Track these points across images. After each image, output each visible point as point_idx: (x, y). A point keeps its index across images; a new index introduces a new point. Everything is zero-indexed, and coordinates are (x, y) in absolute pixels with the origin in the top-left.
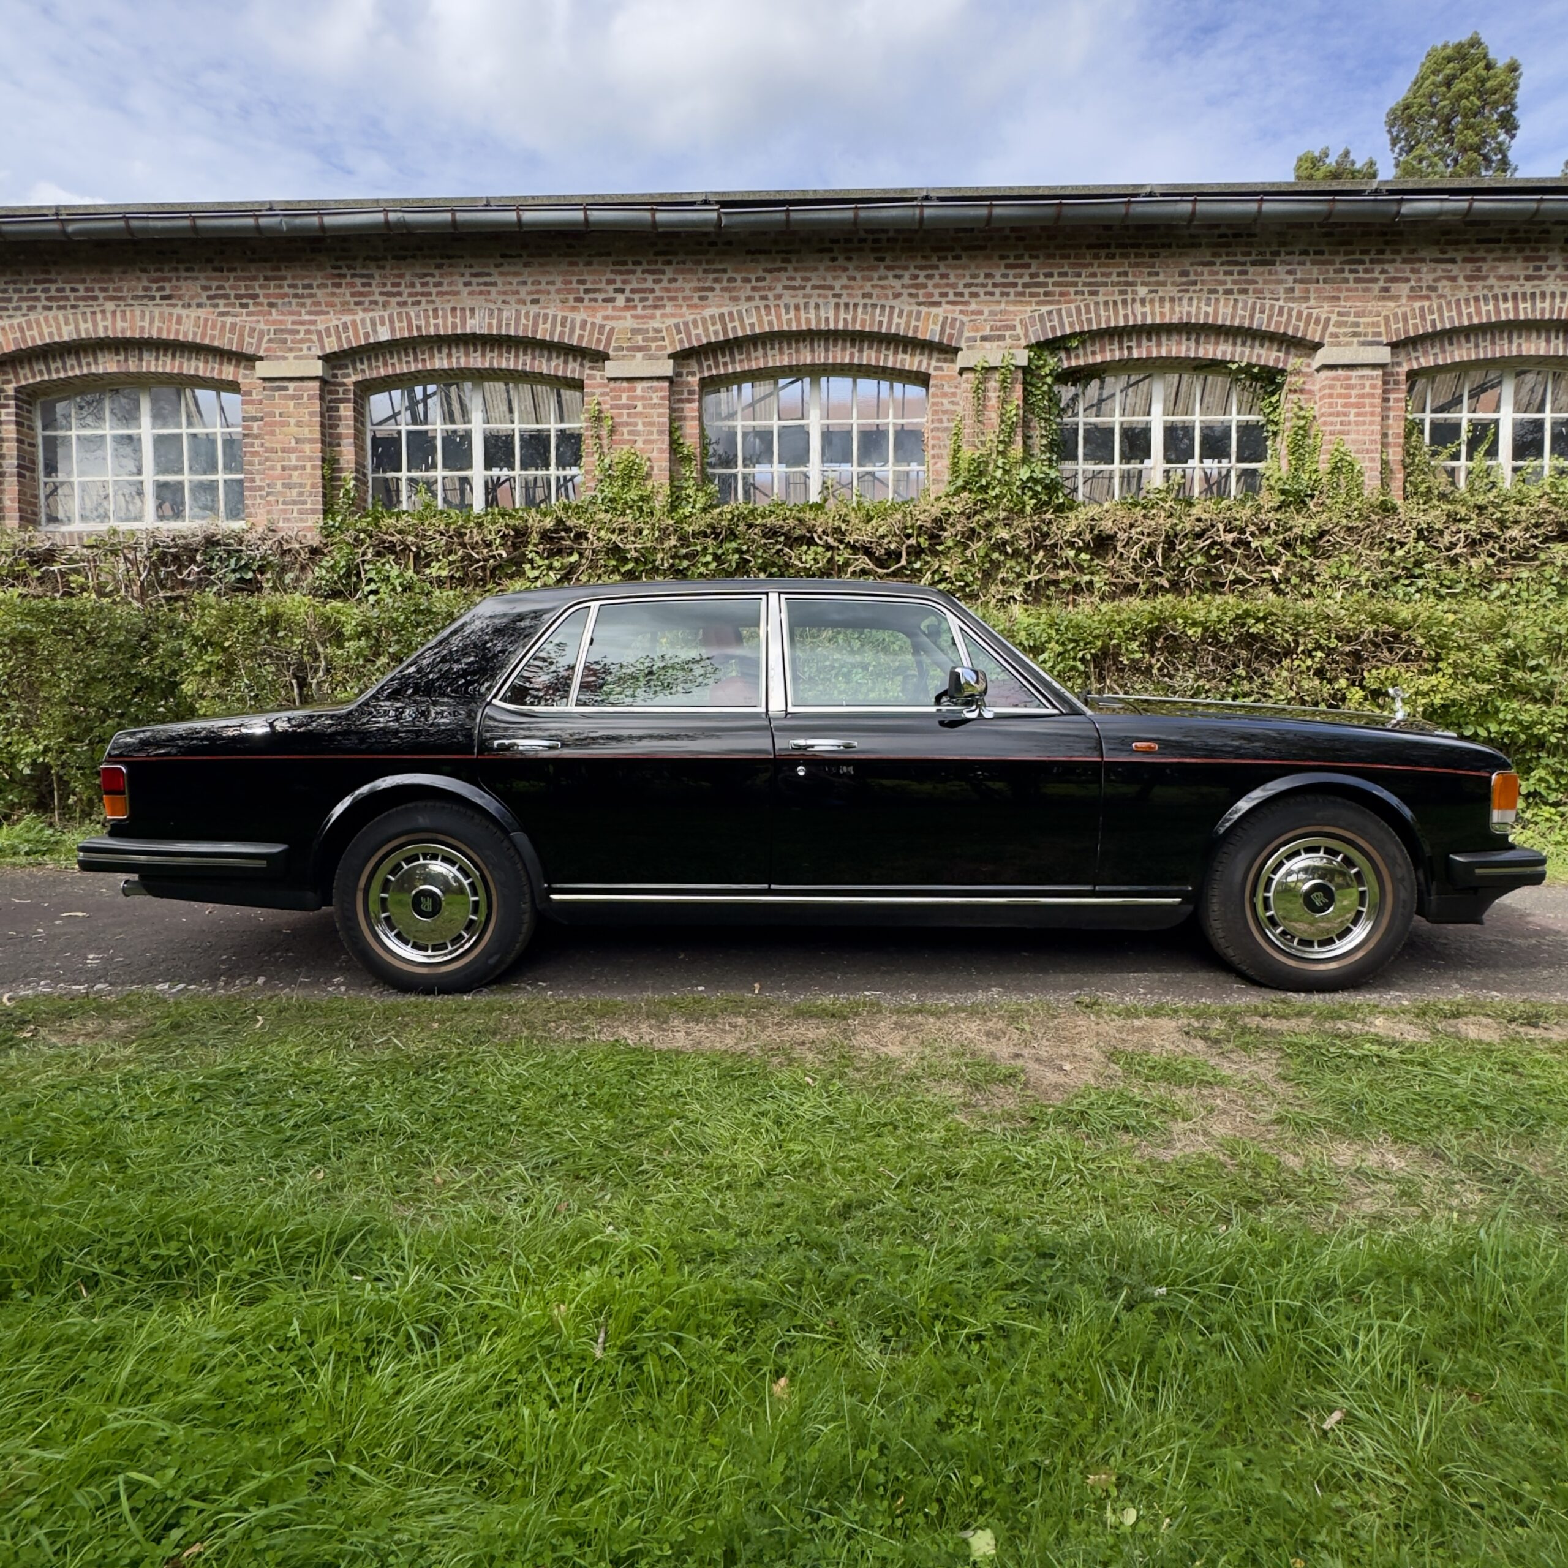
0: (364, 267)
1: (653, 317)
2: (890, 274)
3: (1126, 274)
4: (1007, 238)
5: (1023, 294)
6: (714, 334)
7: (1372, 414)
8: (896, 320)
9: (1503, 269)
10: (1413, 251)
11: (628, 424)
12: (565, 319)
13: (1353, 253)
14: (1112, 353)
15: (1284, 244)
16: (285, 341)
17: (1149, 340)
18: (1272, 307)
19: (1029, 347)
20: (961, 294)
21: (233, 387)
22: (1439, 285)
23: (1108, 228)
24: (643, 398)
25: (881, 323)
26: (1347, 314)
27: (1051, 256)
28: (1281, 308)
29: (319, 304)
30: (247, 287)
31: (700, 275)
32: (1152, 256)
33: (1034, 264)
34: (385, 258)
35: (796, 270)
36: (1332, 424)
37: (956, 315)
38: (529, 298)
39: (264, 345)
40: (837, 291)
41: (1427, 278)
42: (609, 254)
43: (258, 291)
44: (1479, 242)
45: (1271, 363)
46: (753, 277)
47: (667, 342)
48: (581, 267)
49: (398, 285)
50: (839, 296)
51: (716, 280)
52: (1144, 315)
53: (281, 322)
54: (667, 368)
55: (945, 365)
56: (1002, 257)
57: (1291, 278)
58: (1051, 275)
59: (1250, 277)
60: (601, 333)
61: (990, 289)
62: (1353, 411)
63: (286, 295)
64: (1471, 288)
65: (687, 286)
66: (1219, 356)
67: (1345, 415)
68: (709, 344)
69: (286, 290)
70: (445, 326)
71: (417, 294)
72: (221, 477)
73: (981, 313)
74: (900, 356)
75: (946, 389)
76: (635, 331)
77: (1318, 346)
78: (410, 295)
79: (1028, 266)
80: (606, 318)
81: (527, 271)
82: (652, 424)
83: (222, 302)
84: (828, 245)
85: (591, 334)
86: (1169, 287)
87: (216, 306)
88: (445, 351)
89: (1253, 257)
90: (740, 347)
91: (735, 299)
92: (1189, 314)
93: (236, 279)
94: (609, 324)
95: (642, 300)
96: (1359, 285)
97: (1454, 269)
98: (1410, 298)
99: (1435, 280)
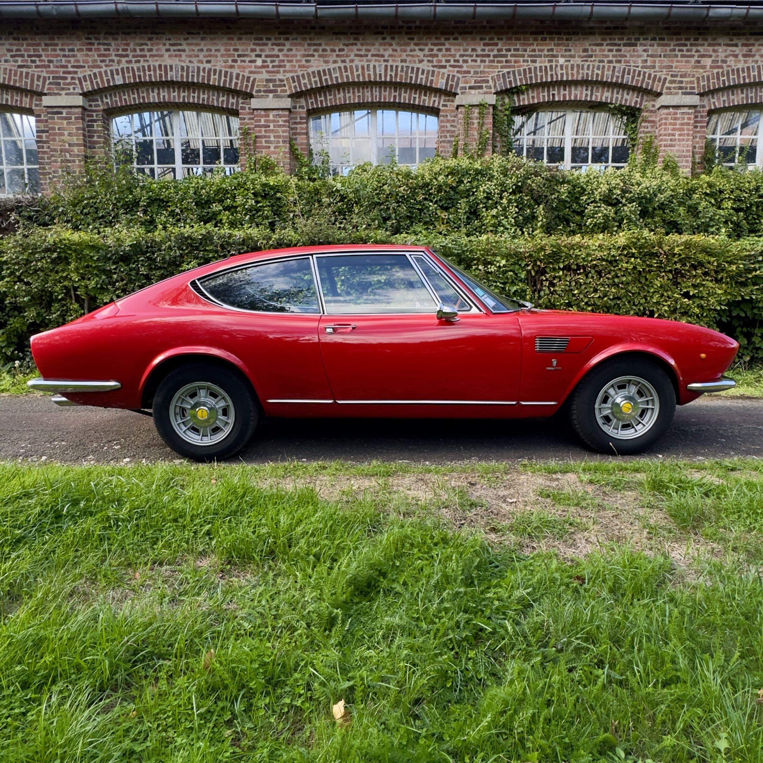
0: (105, 39)
1: (278, 72)
2: (417, 48)
3: (552, 50)
4: (484, 27)
5: (493, 61)
6: (315, 83)
7: (688, 135)
8: (420, 76)
10: (715, 39)
11: (265, 137)
12: (226, 72)
13: (681, 40)
14: (543, 96)
15: (642, 34)
16: (59, 84)
17: (565, 90)
18: (635, 71)
19: (496, 93)
20: (458, 61)
21: (29, 112)
22: (728, 59)
23: (542, 22)
24: (274, 121)
25: (411, 78)
26: (676, 76)
27: (510, 39)
28: (640, 72)
29: (78, 61)
30: (34, 50)
31: (306, 47)
32: (567, 40)
33: (500, 43)
34: (117, 34)
35: (362, 45)
36: (665, 140)
37: (455, 74)
38: (205, 60)
39: (47, 86)
40: (386, 58)
41: (722, 55)
42: (252, 33)
43: (41, 53)
44: (752, 34)
45: (633, 105)
46: (337, 49)
47: (287, 88)
48: (236, 41)
49: (126, 50)
50: (387, 61)
51: (315, 50)
52: (562, 75)
53: (57, 72)
54: (287, 103)
55: (448, 103)
56: (481, 39)
57: (645, 54)
58: (509, 50)
59: (622, 53)
60: (248, 81)
61: (474, 58)
62: (677, 133)
63: (58, 55)
64: (745, 62)
65: (299, 53)
66: (604, 100)
67: (673, 135)
68: (312, 89)
69: (58, 52)
70: (155, 76)
71: (138, 56)
72: (25, 167)
73: (469, 72)
74: (423, 97)
75: (449, 118)
76: (268, 81)
77: (659, 94)
78: (134, 56)
79: (496, 45)
80: (251, 72)
81: (203, 43)
82: (279, 137)
83: (20, 59)
84: (380, 30)
85: (242, 82)
86: (577, 59)
87: (16, 61)
88: (156, 91)
89: (625, 41)
90: (330, 91)
91: (327, 62)
92: (587, 74)
93: (28, 45)
94: (252, 77)
95: (272, 62)
96: (684, 59)
97: (737, 50)
98: (712, 67)
99: (726, 57)
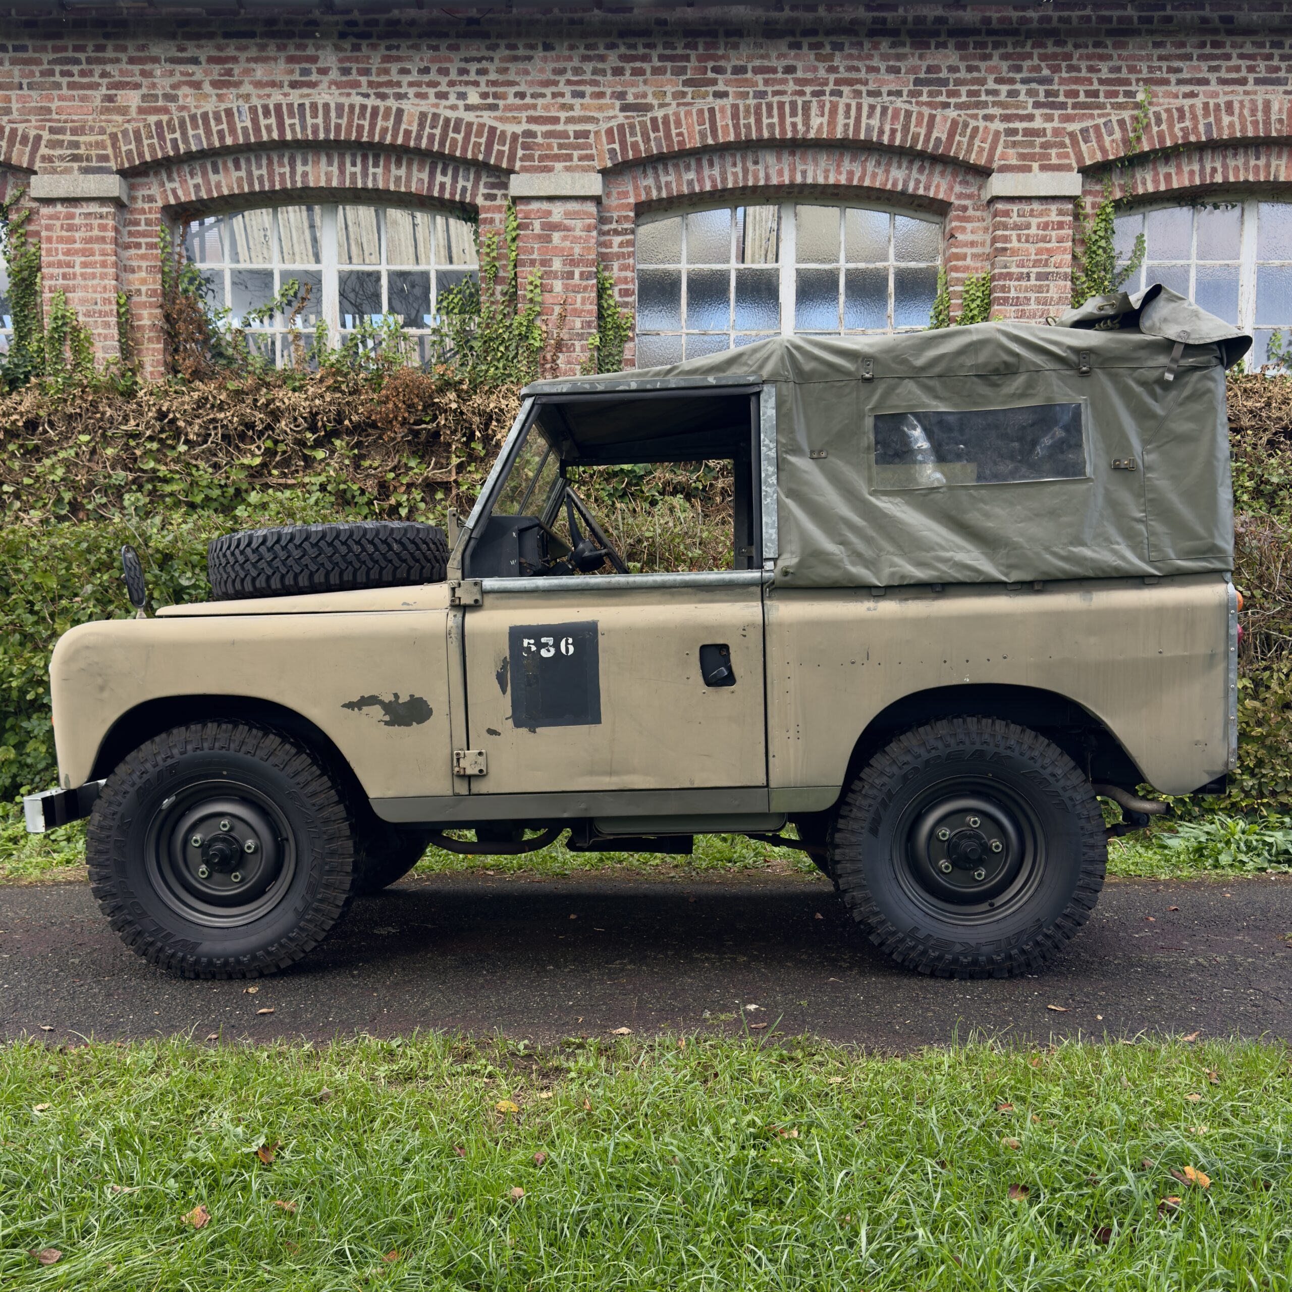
7: (104, 265)
9: (260, 72)
13: (65, 49)
22: (180, 93)
26: (61, 131)
41: (163, 84)
44: (227, 35)
62: (79, 260)
64: (220, 98)
67: (69, 265)
77: (30, 172)
96: (75, 93)
97: (198, 71)
98: (141, 111)
99: (173, 87)
